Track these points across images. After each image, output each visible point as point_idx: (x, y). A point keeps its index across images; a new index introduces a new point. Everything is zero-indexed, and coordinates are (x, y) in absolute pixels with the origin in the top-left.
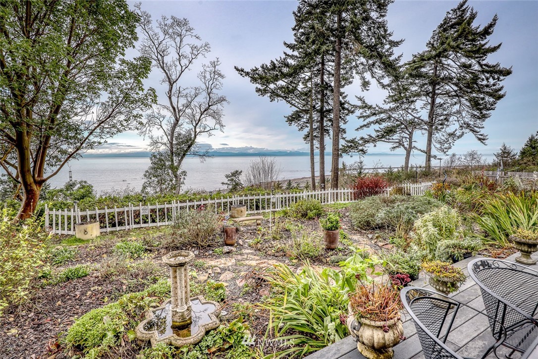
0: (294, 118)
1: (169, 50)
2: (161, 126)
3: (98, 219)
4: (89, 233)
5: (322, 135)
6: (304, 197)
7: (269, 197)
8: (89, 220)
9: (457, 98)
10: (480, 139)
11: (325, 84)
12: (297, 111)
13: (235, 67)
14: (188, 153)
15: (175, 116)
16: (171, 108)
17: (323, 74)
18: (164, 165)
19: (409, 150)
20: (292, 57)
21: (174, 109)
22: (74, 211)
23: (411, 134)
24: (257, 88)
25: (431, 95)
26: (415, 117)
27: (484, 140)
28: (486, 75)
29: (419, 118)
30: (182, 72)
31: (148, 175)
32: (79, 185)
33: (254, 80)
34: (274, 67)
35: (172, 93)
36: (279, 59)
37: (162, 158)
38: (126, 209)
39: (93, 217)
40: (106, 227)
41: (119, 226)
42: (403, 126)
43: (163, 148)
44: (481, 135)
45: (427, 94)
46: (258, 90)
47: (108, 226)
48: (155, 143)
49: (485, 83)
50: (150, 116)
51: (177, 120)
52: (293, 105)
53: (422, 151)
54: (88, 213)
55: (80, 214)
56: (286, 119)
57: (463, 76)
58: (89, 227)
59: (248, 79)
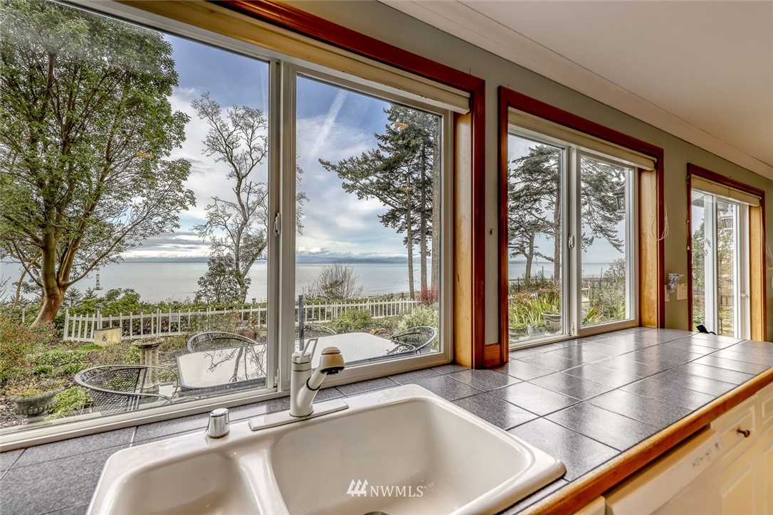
0: (390, 218)
1: (239, 142)
2: (225, 225)
3: (121, 325)
4: (108, 340)
5: (423, 237)
6: (368, 308)
7: (323, 306)
8: (111, 327)
9: (586, 197)
10: (615, 245)
11: (426, 179)
12: (392, 210)
13: (320, 160)
14: (258, 258)
15: (244, 215)
16: (239, 206)
17: (424, 169)
18: (224, 271)
19: (531, 256)
20: (387, 149)
21: (242, 206)
22: (96, 317)
23: (531, 238)
24: (344, 183)
25: (556, 193)
26: (539, 219)
27: (619, 246)
28: (617, 171)
29: (543, 219)
30: (253, 166)
31: (202, 282)
32: (123, 295)
33: (343, 174)
34: (366, 159)
35: (241, 189)
36: (372, 152)
37: (222, 262)
38: (153, 315)
39: (116, 324)
40: (129, 335)
41: (144, 333)
42: (522, 229)
43: (226, 251)
44: (616, 240)
45: (551, 192)
46: (345, 186)
47: (131, 334)
48: (217, 245)
49: (615, 180)
50: (212, 214)
51: (246, 220)
52: (388, 203)
53: (547, 259)
54: (111, 318)
55: (103, 319)
56: (381, 220)
57: (590, 172)
58: (109, 332)
59: (335, 174)
